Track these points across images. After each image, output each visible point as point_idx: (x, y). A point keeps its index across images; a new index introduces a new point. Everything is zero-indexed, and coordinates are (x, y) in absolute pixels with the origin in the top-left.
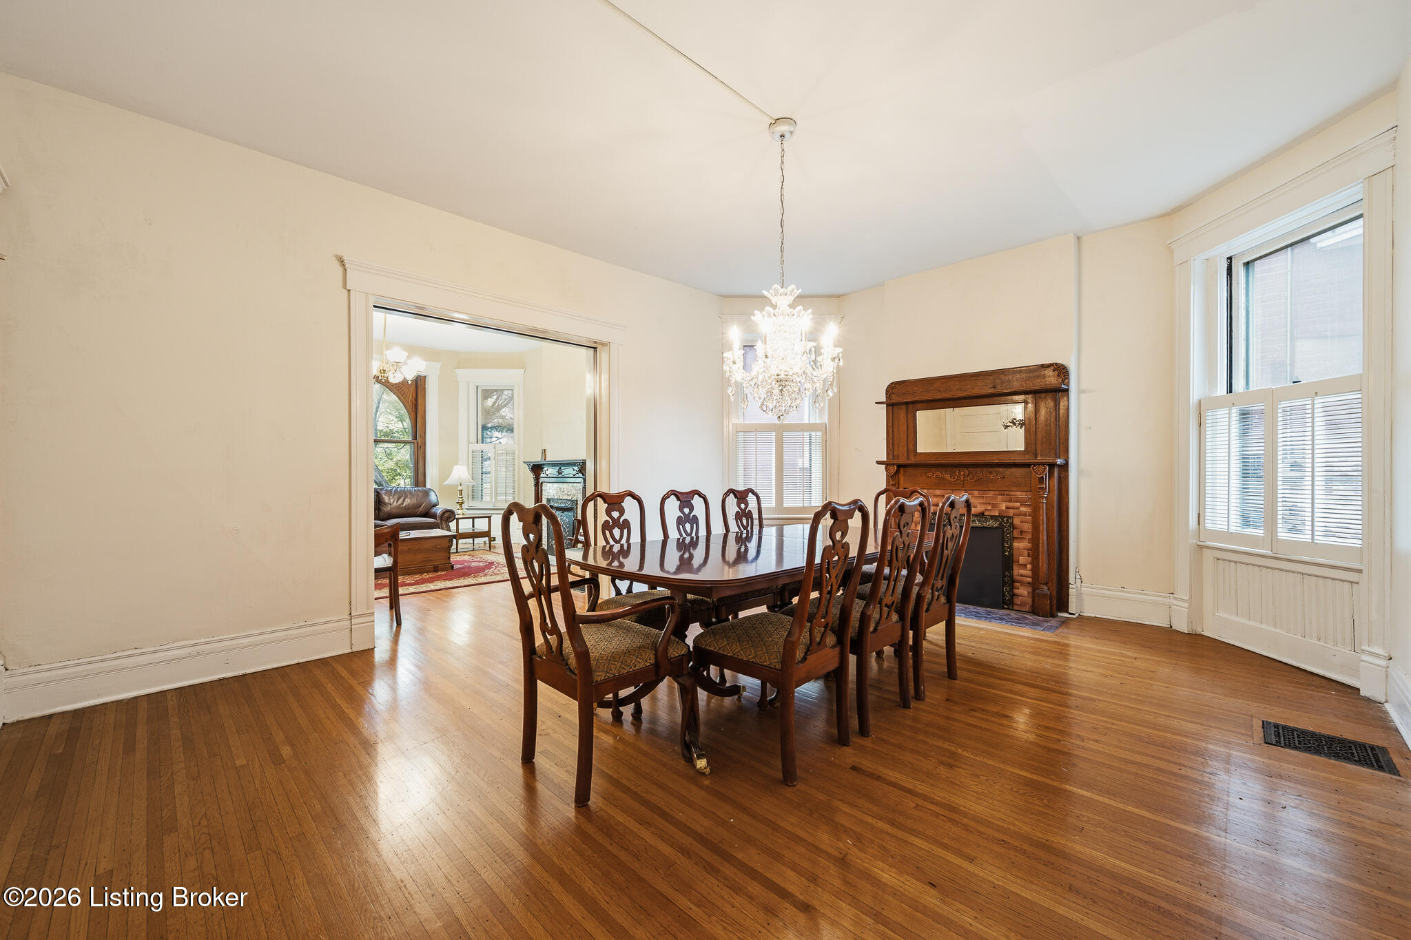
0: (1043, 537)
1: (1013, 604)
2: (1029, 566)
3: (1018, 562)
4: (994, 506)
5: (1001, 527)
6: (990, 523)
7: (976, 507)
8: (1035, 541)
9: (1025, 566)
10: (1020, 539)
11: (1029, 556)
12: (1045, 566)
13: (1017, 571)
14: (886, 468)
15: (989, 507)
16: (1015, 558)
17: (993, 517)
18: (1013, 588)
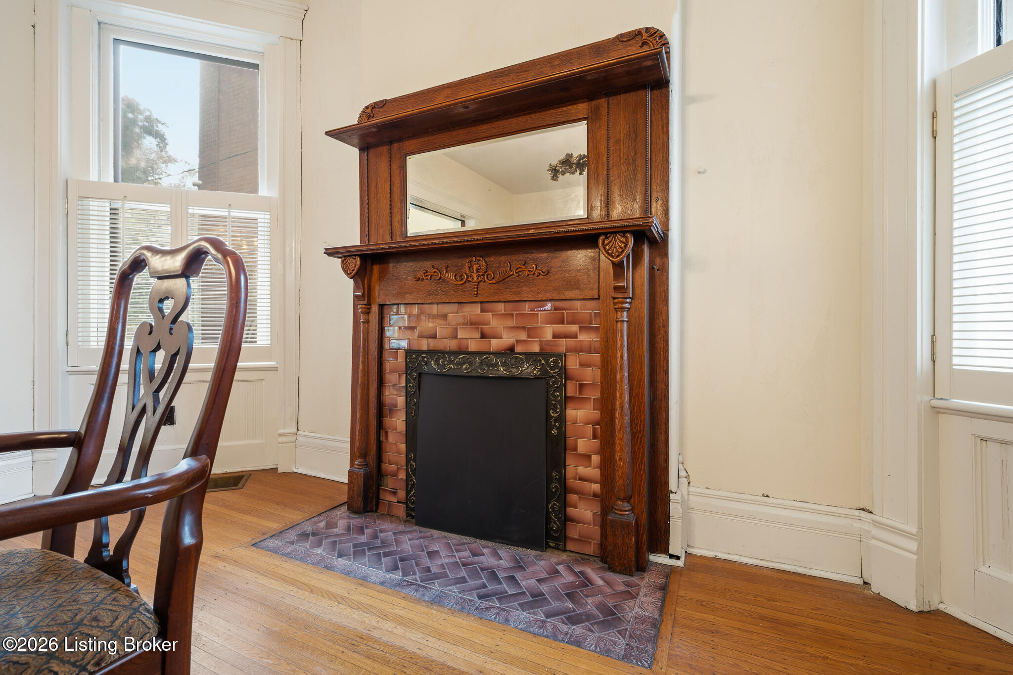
0: (623, 396)
1: (565, 538)
2: (596, 459)
3: (575, 449)
4: (532, 333)
5: (544, 377)
6: (527, 369)
7: (501, 338)
8: (607, 405)
9: (588, 457)
10: (579, 400)
11: (595, 437)
12: (628, 458)
13: (575, 469)
14: (342, 262)
15: (523, 336)
16: (570, 442)
17: (529, 356)
18: (565, 504)
